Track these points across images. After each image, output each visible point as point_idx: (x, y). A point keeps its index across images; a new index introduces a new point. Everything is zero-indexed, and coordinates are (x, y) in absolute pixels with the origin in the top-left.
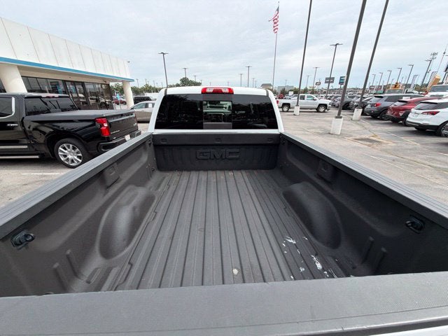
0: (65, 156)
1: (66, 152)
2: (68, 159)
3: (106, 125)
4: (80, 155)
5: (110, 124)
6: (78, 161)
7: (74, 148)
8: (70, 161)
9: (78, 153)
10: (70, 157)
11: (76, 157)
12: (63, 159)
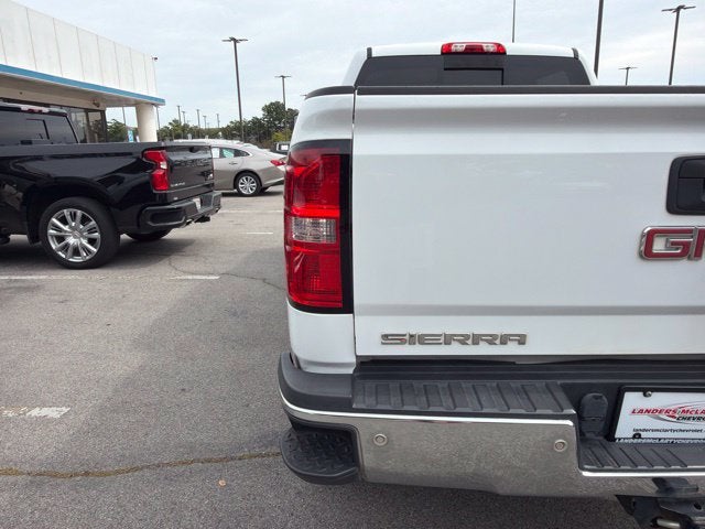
0: (60, 239)
1: (66, 228)
2: (65, 248)
3: (164, 166)
4: (96, 235)
5: (172, 165)
6: (88, 251)
7: (84, 220)
8: (70, 251)
9: (91, 231)
10: (71, 241)
11: (85, 242)
12: (54, 245)
